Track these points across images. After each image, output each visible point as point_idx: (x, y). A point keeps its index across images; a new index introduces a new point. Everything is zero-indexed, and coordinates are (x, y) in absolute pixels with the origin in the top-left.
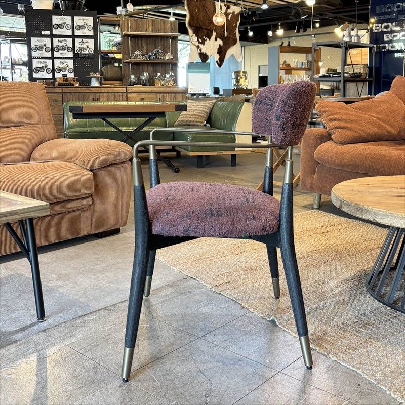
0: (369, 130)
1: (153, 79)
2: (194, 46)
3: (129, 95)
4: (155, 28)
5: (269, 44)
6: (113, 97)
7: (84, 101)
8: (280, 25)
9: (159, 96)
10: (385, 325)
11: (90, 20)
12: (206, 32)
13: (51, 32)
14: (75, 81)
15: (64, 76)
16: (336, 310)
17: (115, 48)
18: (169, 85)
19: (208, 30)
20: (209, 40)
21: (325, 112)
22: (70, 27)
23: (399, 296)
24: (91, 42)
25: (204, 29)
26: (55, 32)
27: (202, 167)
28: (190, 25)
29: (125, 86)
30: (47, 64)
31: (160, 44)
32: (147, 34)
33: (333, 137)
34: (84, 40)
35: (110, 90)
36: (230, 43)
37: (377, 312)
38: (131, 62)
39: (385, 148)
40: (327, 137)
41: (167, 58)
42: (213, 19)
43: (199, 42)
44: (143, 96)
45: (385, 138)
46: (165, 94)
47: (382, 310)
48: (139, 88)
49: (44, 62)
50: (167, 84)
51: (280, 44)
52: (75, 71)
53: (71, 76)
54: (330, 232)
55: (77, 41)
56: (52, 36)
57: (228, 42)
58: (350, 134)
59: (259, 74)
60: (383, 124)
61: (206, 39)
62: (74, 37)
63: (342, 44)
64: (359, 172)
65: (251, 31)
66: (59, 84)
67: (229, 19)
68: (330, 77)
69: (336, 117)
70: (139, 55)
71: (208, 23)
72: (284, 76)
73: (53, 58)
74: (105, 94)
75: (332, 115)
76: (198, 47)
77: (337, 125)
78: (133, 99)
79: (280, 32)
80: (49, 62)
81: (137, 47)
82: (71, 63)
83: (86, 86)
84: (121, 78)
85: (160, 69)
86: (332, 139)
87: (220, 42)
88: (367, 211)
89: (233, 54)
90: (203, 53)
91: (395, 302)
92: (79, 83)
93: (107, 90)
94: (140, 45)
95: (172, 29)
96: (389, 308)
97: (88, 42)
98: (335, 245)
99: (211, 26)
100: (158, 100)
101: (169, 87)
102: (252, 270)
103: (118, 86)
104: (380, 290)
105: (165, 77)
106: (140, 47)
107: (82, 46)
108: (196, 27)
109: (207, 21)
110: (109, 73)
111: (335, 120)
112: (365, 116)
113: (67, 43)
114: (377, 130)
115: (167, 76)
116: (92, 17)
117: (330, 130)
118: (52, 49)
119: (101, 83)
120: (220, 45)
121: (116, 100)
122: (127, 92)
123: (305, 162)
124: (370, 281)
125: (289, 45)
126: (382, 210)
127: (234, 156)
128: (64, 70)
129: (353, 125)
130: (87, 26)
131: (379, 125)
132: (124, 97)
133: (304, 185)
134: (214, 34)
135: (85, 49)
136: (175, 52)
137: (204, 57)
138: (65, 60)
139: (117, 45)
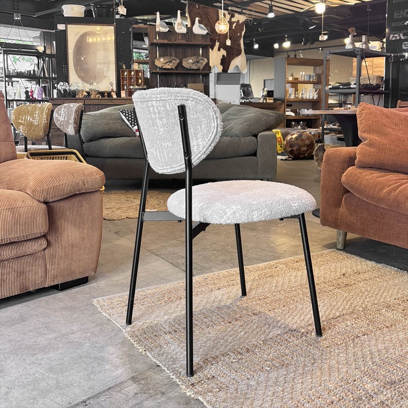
5: (275, 58)
8: (287, 37)
20: (212, 50)
36: (235, 54)
42: (216, 27)
57: (232, 53)
63: (358, 52)
65: (256, 44)
67: (234, 28)
72: (290, 89)
79: (287, 45)
87: (223, 52)
89: (237, 66)
99: (214, 35)
120: (223, 56)
125: (295, 57)
134: (217, 44)
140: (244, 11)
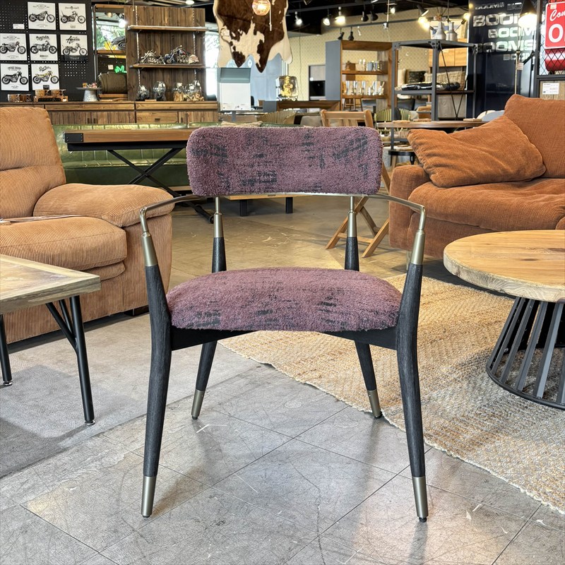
0: (478, 169)
1: (170, 90)
2: (226, 43)
3: (138, 114)
4: (173, 20)
5: (324, 35)
6: (116, 116)
7: (75, 123)
8: (341, 10)
9: (181, 115)
10: (515, 416)
11: (81, 9)
12: (241, 22)
13: (26, 25)
14: (61, 95)
15: (46, 88)
16: (452, 401)
17: (116, 48)
18: (195, 99)
19: (244, 20)
20: (246, 33)
21: (421, 144)
22: (53, 19)
23: (528, 382)
24: (83, 40)
25: (239, 19)
26: (32, 25)
27: (247, 216)
28: (219, 13)
29: (133, 102)
30: (21, 71)
31: (180, 41)
32: (163, 28)
33: (432, 177)
34: (73, 36)
35: (113, 107)
36: (275, 37)
37: (502, 402)
38: (140, 68)
39: (501, 192)
40: (425, 178)
41: (190, 61)
42: (253, 6)
43: (232, 38)
44: (158, 115)
45: (500, 179)
46: (188, 113)
47: (510, 399)
48: (152, 104)
49: (16, 68)
50: (191, 98)
51: (340, 35)
52: (61, 80)
53: (55, 87)
54: (432, 302)
55: (64, 38)
56: (27, 32)
57: (272, 37)
58: (455, 174)
59: (310, 77)
60: (496, 160)
61: (241, 32)
62: (58, 32)
63: (433, 44)
64: (469, 224)
65: (299, 17)
66: (40, 100)
67: (273, 4)
68: (416, 89)
69: (435, 151)
70: (152, 57)
71: (244, 10)
72: (348, 83)
73: (29, 62)
74: (105, 113)
75: (431, 148)
76: (231, 44)
77: (437, 162)
78: (144, 119)
79: (341, 20)
80: (24, 69)
81: (148, 47)
82: (55, 69)
83: (78, 102)
84: (125, 89)
85: (180, 76)
86: (430, 180)
87: (261, 36)
88: (493, 279)
89: (279, 54)
90: (238, 52)
91: (525, 389)
92: (67, 97)
93: (107, 107)
94: (152, 43)
95: (197, 21)
96: (518, 397)
97: (79, 40)
98: (441, 319)
99: (249, 14)
100: (180, 122)
101: (194, 103)
102: (341, 353)
103: (124, 102)
104: (505, 375)
105: (188, 88)
106: (152, 47)
107: (70, 45)
108: (227, 16)
109: (242, 8)
110: (109, 83)
111: (434, 155)
112: (474, 149)
113: (49, 41)
114: (489, 168)
115: (192, 88)
116: (84, 5)
117: (427, 168)
118: (29, 50)
119: (99, 98)
120: (261, 41)
121: (121, 122)
122: (136, 110)
123: (396, 211)
124: (492, 365)
125: (351, 38)
126: (511, 279)
127: (290, 200)
128: (46, 79)
129: (458, 162)
130: (77, 17)
131: (493, 161)
132: (131, 117)
133: (394, 241)
134: (253, 26)
135: (75, 49)
136: (200, 53)
137: (239, 58)
138: (47, 65)
139: (118, 42)
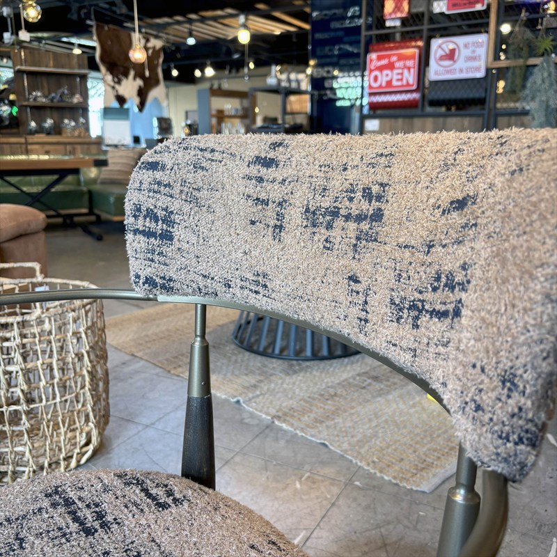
1: (59, 127)
2: (109, 87)
3: (29, 147)
4: (57, 63)
6: (9, 149)
8: (210, 64)
9: (69, 148)
12: (122, 69)
19: (124, 67)
20: (127, 79)
25: (120, 66)
28: (102, 60)
29: (24, 136)
31: (65, 84)
32: (48, 70)
36: (151, 83)
38: (29, 106)
41: (75, 101)
42: (130, 55)
43: (115, 82)
44: (48, 148)
46: (76, 146)
48: (42, 138)
51: (210, 86)
61: (122, 78)
63: (282, 90)
65: (175, 68)
67: (150, 55)
70: (40, 97)
71: (123, 58)
78: (34, 151)
85: (67, 114)
87: (139, 82)
89: (156, 98)
90: (120, 95)
94: (40, 84)
95: (80, 65)
99: (128, 63)
100: (68, 153)
106: (40, 87)
108: (109, 63)
120: (140, 87)
121: (13, 153)
125: (220, 88)
132: (23, 149)
134: (132, 73)
136: (85, 95)
137: (121, 100)
140: (161, 34)
